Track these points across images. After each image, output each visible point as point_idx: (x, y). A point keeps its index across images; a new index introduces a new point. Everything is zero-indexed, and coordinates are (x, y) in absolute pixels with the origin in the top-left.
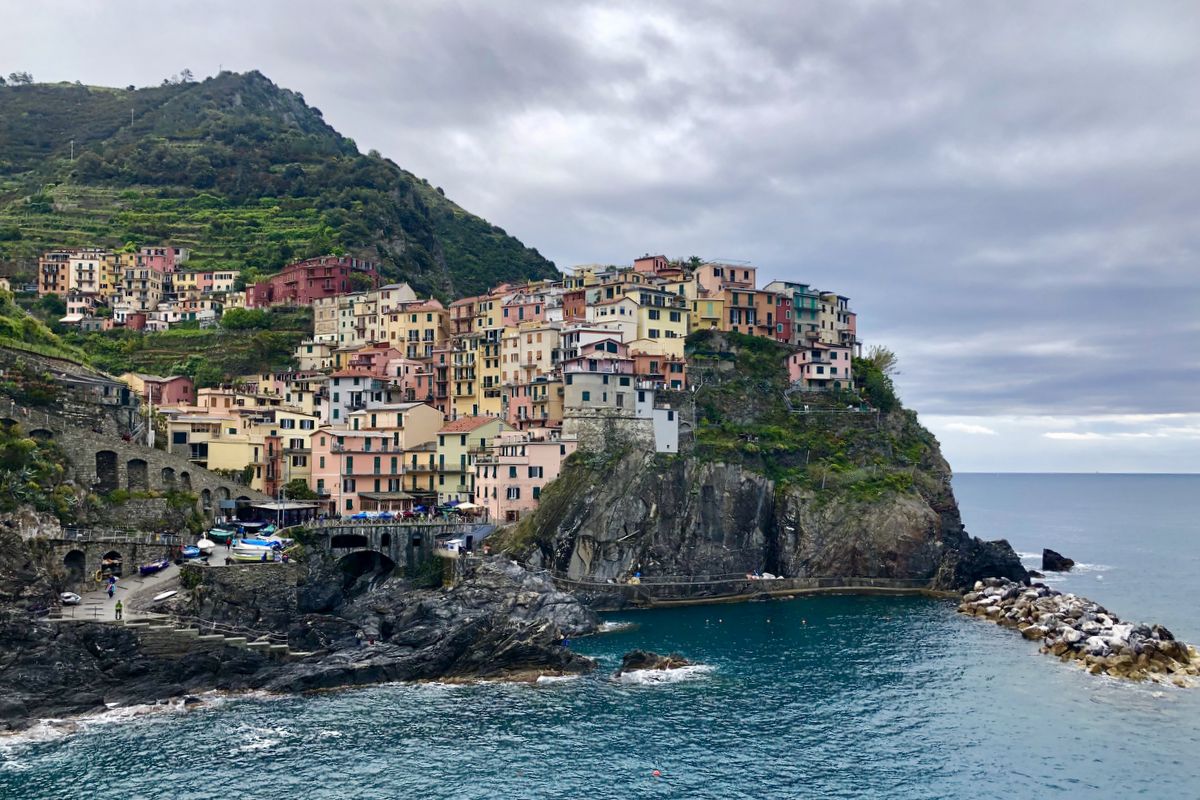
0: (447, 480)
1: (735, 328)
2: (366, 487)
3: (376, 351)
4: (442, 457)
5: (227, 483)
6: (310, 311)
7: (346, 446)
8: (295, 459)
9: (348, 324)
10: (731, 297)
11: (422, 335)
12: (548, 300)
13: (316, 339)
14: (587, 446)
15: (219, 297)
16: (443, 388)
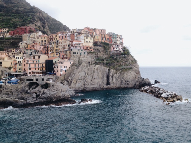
1: (102, 41)
2: (33, 70)
3: (35, 44)
5: (6, 69)
6: (22, 36)
7: (29, 62)
8: (19, 65)
9: (29, 39)
10: (101, 35)
11: (43, 41)
12: (67, 35)
13: (23, 42)
14: (75, 62)
15: (4, 33)
16: (47, 51)
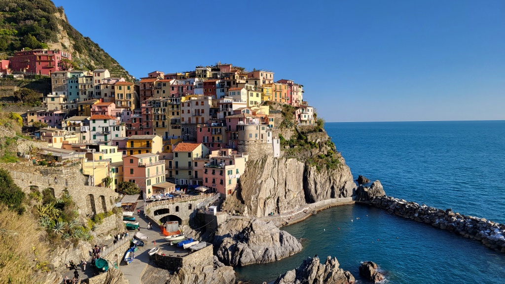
0: (180, 172)
1: (276, 100)
2: (154, 182)
3: (104, 104)
4: (177, 163)
8: (113, 170)
9: (74, 87)
10: (274, 87)
11: (124, 96)
12: (195, 84)
13: (54, 93)
14: (252, 157)
16: (148, 124)
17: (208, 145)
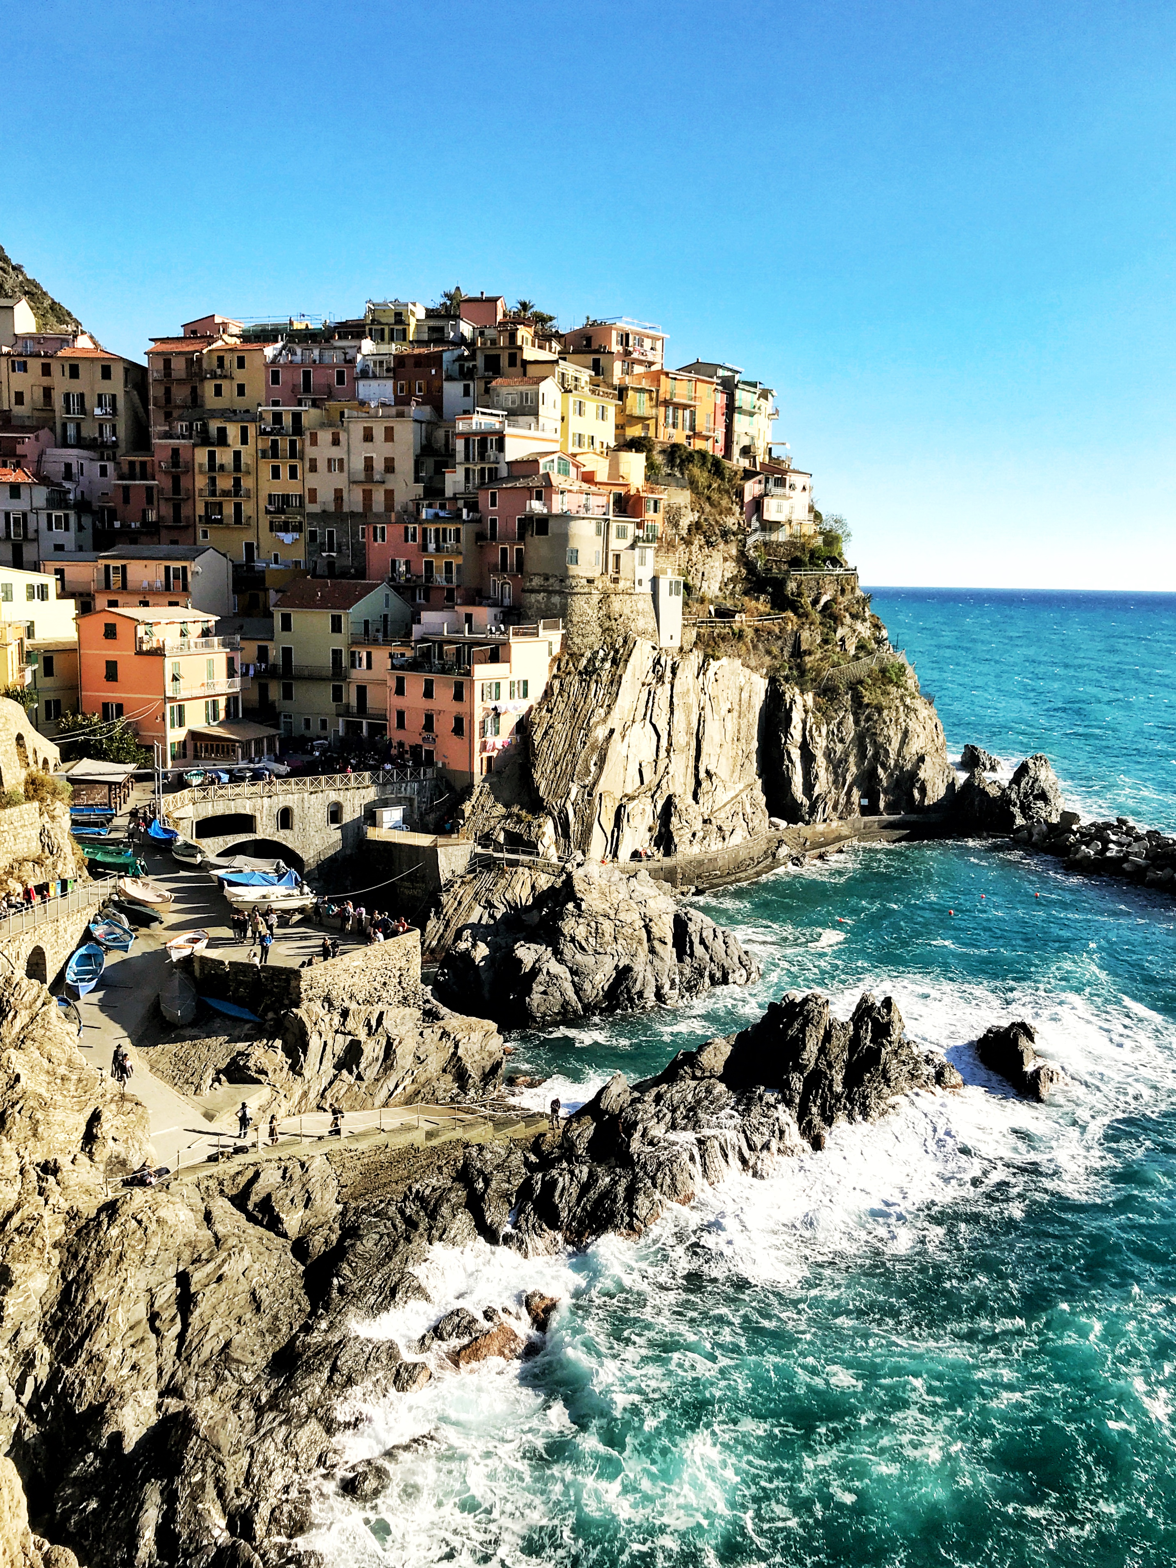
0: (298, 690)
2: (198, 717)
4: (287, 652)
10: (666, 385)
14: (577, 640)
16: (177, 509)
17: (409, 594)
